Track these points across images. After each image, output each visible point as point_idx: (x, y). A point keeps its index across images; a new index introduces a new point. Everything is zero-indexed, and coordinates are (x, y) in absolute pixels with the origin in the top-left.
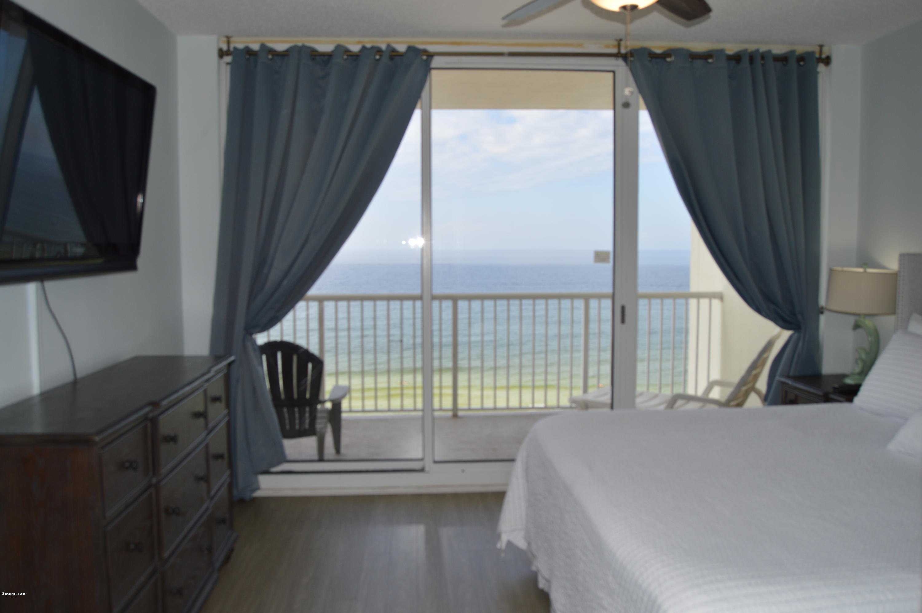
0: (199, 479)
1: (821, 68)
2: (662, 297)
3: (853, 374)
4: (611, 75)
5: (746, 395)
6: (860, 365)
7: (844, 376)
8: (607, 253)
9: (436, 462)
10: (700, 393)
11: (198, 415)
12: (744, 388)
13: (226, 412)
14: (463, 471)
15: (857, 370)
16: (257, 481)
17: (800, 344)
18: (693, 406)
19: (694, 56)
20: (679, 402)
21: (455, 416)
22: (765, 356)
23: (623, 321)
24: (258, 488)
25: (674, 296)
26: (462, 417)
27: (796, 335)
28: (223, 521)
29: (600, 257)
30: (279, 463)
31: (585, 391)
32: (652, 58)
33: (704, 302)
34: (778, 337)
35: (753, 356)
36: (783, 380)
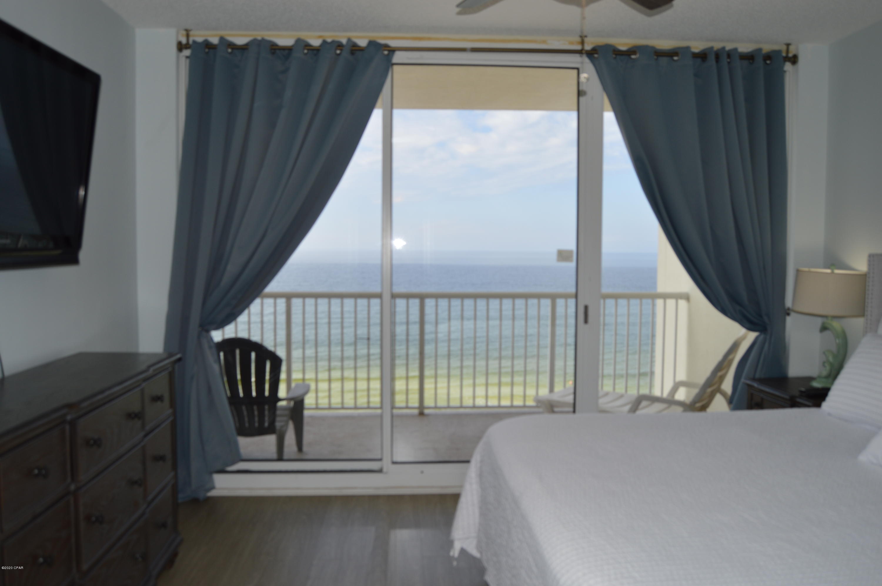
0: (133, 483)
1: (788, 66)
2: (628, 297)
3: (819, 377)
4: (575, 71)
5: (712, 397)
6: (828, 368)
7: (811, 379)
8: (571, 252)
9: (394, 463)
10: (665, 395)
11: (132, 416)
12: (709, 390)
13: (170, 411)
14: (422, 472)
15: (825, 373)
16: (211, 481)
17: (767, 345)
18: (657, 407)
19: (659, 54)
20: (644, 403)
21: (421, 414)
22: (731, 357)
23: (586, 321)
24: (213, 488)
25: (640, 297)
26: (428, 415)
27: (762, 336)
28: (164, 525)
29: (563, 255)
30: (234, 463)
31: (551, 390)
32: (616, 55)
33: (671, 303)
34: (743, 338)
35: (719, 357)
36: (749, 382)
